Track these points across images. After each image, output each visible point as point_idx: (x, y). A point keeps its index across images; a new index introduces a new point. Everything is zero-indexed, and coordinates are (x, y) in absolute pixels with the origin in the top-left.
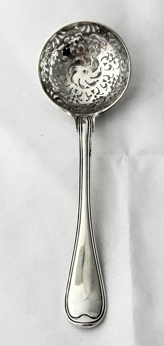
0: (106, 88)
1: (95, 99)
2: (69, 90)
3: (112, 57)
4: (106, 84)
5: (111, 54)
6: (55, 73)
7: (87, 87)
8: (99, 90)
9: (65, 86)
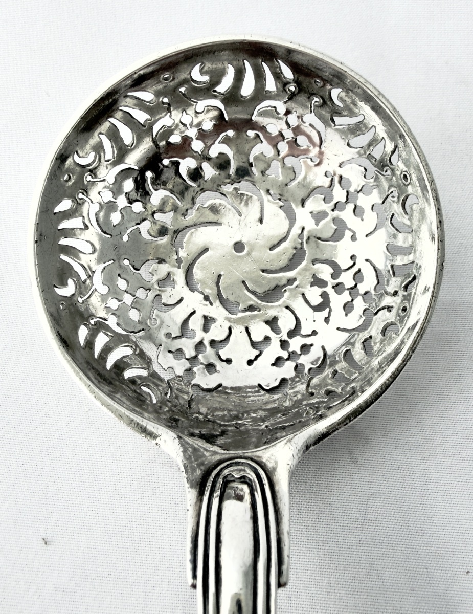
0: (327, 310)
1: (285, 355)
2: (180, 321)
3: (345, 191)
4: (324, 295)
5: (341, 177)
6: (119, 259)
7: (251, 308)
8: (297, 319)
9: (164, 304)
